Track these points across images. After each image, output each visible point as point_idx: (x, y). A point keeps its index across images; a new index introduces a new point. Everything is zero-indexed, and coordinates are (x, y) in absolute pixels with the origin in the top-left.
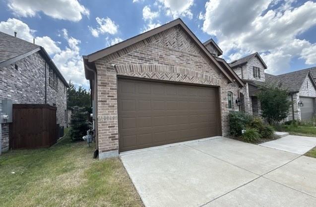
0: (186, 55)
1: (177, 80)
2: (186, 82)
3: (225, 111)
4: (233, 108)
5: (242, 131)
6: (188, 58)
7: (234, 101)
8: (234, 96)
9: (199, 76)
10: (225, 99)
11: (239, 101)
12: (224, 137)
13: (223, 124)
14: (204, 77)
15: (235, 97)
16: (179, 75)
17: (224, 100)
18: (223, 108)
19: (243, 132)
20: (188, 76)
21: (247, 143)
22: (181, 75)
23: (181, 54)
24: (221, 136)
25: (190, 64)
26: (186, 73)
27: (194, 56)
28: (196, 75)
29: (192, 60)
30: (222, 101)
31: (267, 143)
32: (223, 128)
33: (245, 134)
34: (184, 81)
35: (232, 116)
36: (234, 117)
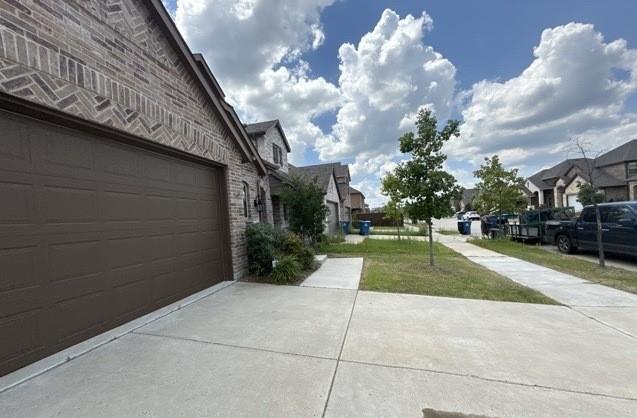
0: (132, 47)
1: (98, 117)
2: (132, 132)
3: (238, 225)
4: (250, 216)
5: (274, 262)
6: (142, 63)
7: (252, 201)
8: (251, 192)
9: (176, 127)
10: (237, 196)
11: (260, 203)
12: (239, 280)
13: (235, 252)
14: (191, 134)
15: (253, 194)
16: (107, 103)
17: (236, 199)
18: (234, 215)
19: (274, 266)
20: (140, 115)
21: (283, 286)
22: (113, 107)
23: (113, 37)
24: (231, 279)
25: (147, 82)
26: (133, 106)
27: (162, 66)
28: (167, 122)
29: (153, 73)
30: (233, 201)
31: (310, 278)
32: (234, 261)
33: (278, 267)
34: (127, 128)
35: (254, 234)
36: (258, 236)
